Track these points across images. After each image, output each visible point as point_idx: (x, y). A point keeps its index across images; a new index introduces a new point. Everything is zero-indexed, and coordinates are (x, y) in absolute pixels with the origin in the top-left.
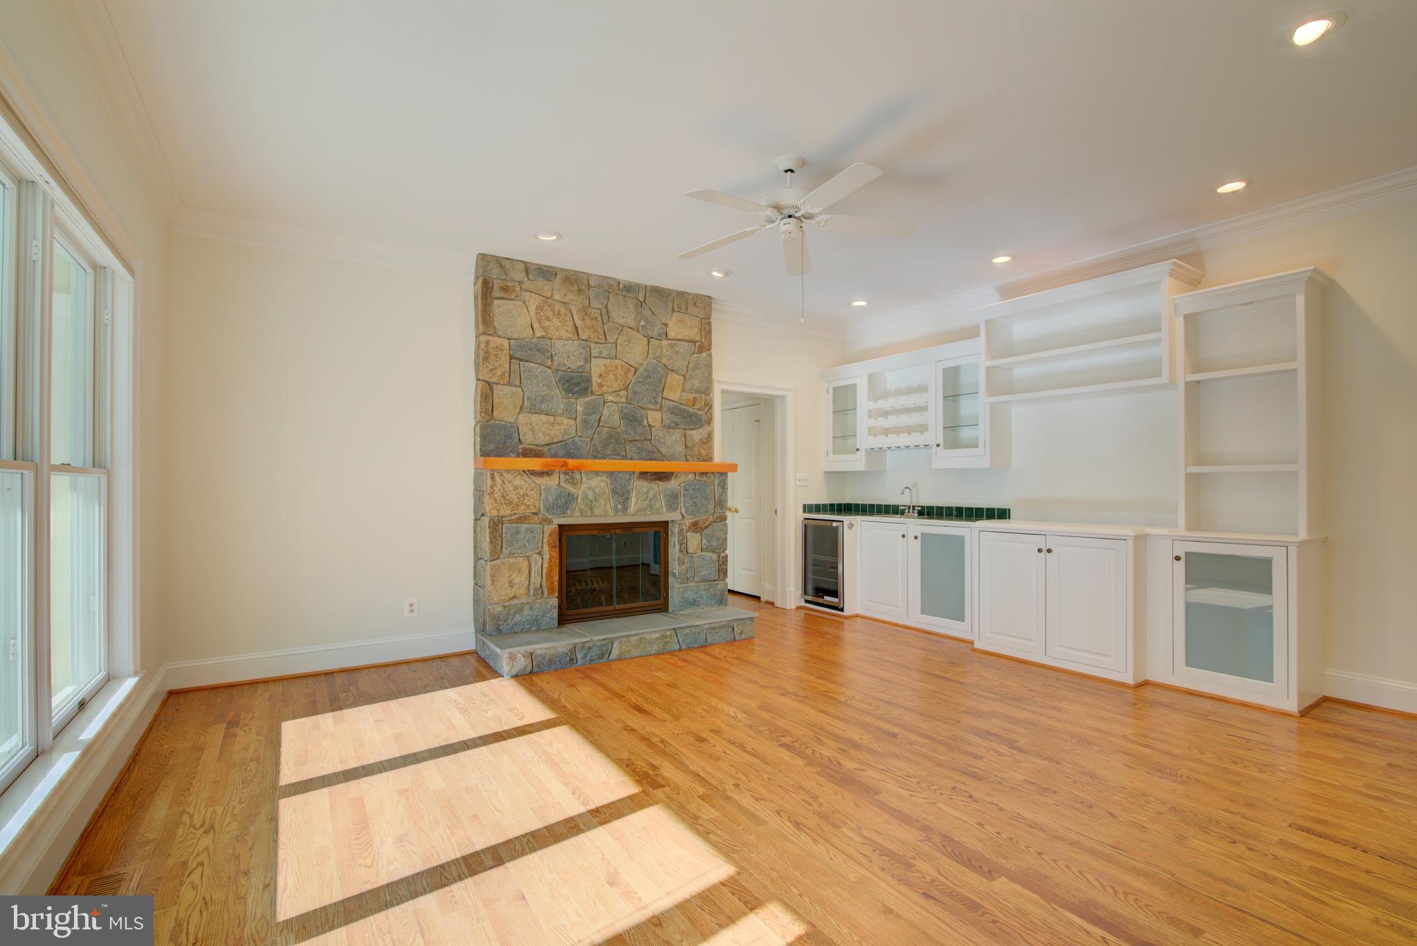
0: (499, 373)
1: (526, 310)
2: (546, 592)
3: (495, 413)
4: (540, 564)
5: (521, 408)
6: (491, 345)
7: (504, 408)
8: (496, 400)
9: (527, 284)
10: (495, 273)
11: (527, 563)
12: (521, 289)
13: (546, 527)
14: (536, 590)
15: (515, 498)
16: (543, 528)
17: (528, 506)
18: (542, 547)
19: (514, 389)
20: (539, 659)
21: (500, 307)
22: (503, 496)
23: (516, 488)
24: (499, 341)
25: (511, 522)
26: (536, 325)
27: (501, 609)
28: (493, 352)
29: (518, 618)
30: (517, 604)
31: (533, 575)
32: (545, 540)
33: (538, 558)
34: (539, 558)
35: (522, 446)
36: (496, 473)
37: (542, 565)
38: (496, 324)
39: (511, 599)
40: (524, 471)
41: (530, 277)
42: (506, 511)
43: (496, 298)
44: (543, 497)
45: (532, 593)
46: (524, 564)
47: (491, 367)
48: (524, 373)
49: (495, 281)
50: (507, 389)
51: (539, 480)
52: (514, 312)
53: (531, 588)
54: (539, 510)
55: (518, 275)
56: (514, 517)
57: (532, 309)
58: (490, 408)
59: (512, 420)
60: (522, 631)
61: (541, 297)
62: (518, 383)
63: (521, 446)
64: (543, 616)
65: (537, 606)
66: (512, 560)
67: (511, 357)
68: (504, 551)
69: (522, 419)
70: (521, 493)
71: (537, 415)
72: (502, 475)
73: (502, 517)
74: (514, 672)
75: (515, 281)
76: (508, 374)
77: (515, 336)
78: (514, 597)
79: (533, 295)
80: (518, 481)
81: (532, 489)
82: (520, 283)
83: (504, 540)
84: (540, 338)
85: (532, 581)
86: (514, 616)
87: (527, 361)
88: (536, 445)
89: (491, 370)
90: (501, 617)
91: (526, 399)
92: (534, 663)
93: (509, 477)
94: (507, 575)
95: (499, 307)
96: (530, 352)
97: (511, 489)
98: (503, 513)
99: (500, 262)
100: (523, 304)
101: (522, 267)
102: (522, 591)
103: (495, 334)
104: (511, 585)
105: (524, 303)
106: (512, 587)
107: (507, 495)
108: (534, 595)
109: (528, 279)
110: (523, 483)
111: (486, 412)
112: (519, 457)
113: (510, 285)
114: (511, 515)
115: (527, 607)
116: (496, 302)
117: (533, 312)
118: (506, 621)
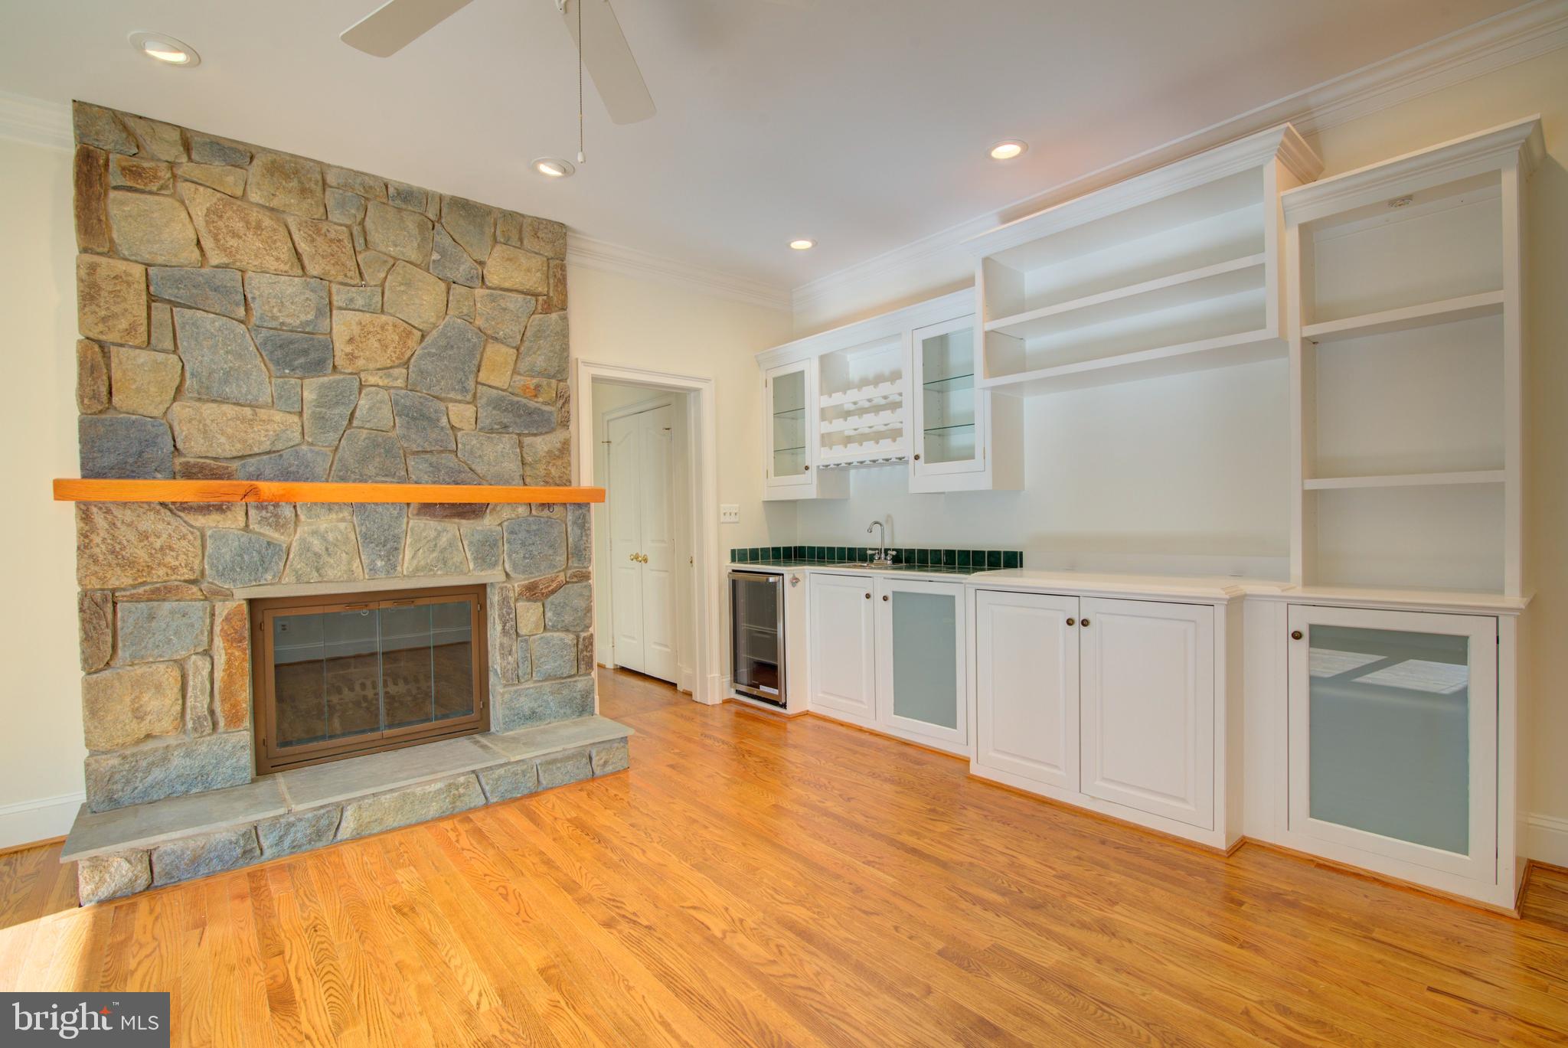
0: (123, 324)
1: (184, 215)
2: (222, 723)
3: (115, 399)
4: (206, 673)
5: (179, 390)
6: (102, 272)
7: (138, 390)
8: (116, 375)
9: (186, 168)
10: (109, 140)
11: (177, 673)
12: (174, 176)
13: (219, 606)
14: (198, 720)
15: (142, 555)
16: (213, 608)
17: (174, 569)
18: (211, 641)
19: (161, 357)
20: (167, 860)
21: (122, 203)
22: (113, 552)
23: (144, 536)
24: (121, 266)
25: (135, 599)
26: (208, 244)
27: (115, 761)
28: (106, 286)
29: (157, 774)
30: (156, 750)
31: (190, 692)
32: (217, 629)
33: (200, 663)
34: (204, 665)
35: (182, 460)
36: (94, 510)
37: (212, 672)
38: (115, 235)
39: (139, 742)
40: (163, 504)
41: (194, 156)
42: (119, 579)
43: (116, 188)
44: (209, 550)
45: (190, 725)
46: (169, 678)
47: (103, 313)
48: (183, 328)
49: (111, 156)
50: (144, 356)
51: (200, 521)
52: (155, 215)
53: (188, 717)
54: (203, 573)
55: (168, 150)
56: (141, 590)
57: (199, 212)
58: (104, 390)
59: (157, 412)
60: (168, 798)
61: (219, 195)
62: (168, 344)
63: (179, 460)
64: (216, 766)
65: (204, 748)
66: (139, 670)
67: (151, 299)
68: (120, 652)
69: (181, 411)
70: (158, 544)
71: (214, 405)
72: (108, 511)
73: (113, 591)
74: (104, 892)
75: (159, 160)
76: (143, 328)
77: (160, 260)
78: (148, 736)
79: (201, 189)
80: (148, 523)
81: (184, 537)
82: (172, 165)
83: (120, 633)
84: (217, 267)
85: (190, 702)
86: (148, 770)
87: (190, 308)
88: (215, 459)
89: (104, 320)
90: (117, 777)
91: (188, 375)
92: (156, 869)
93: (128, 515)
94: (128, 700)
95: (121, 207)
96: (194, 291)
97: (132, 536)
98: (113, 583)
99: (120, 120)
100: (177, 204)
101: (176, 136)
102: (167, 723)
103: (112, 252)
104: (139, 715)
105: (183, 202)
106: (141, 719)
107: (124, 548)
108: (195, 729)
109: (190, 159)
110: (160, 526)
111: (95, 396)
112: (174, 478)
113: (146, 165)
114: (134, 587)
115: (181, 752)
116: (112, 194)
117: (200, 222)
118: (128, 782)
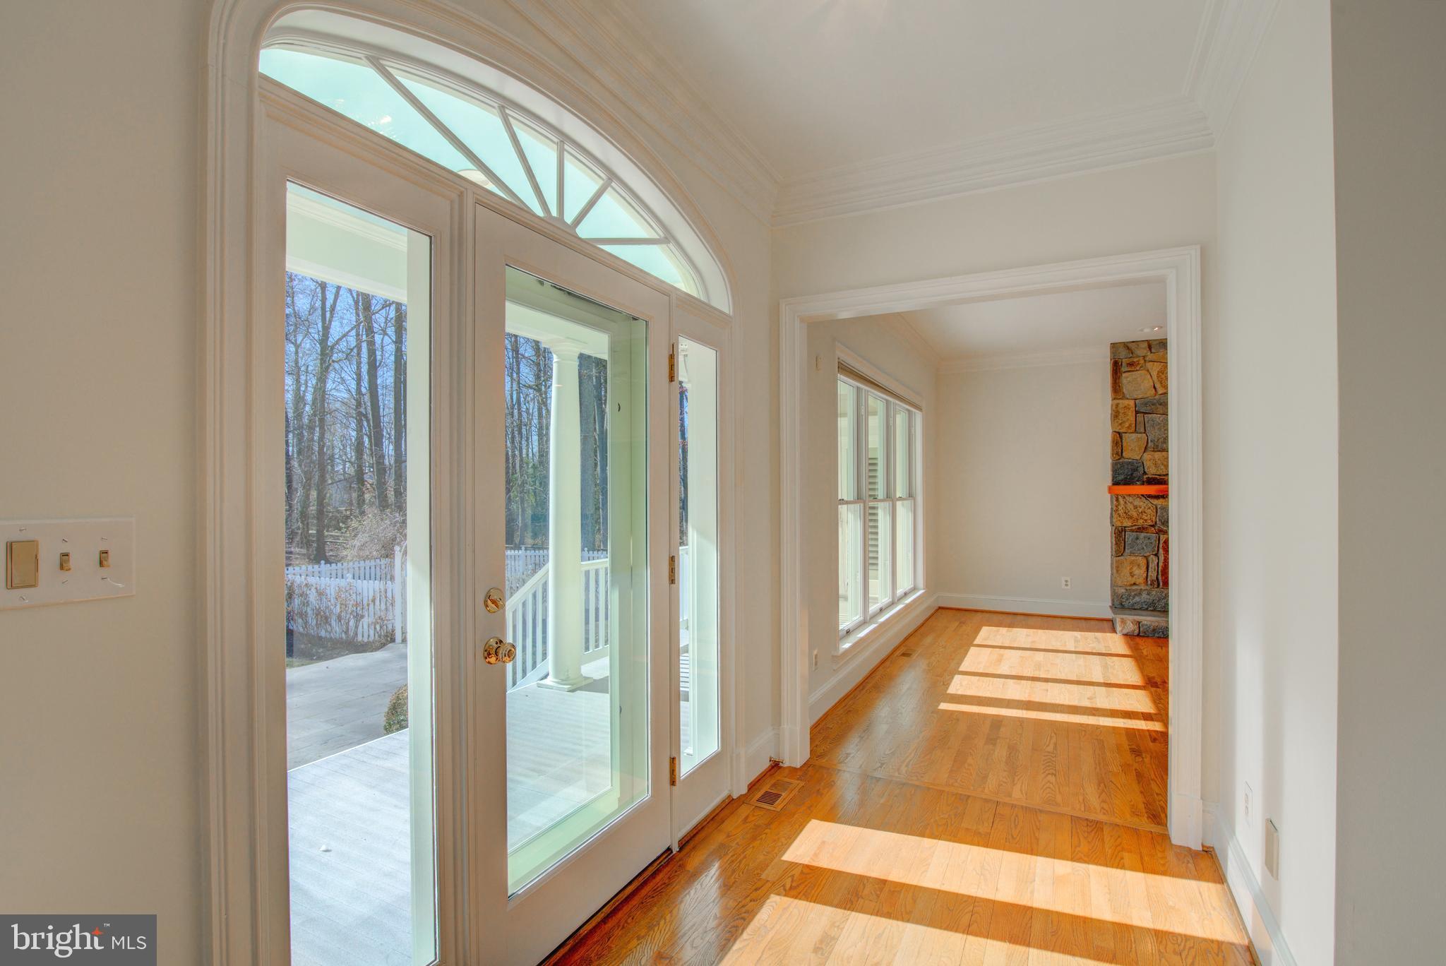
0: (1127, 425)
1: (1149, 376)
2: (1161, 584)
3: (1124, 454)
4: (1156, 563)
5: (1146, 448)
6: (1121, 406)
7: (1132, 450)
8: (1124, 444)
9: (1150, 356)
10: (1123, 353)
11: (1145, 561)
12: (1145, 361)
13: (1161, 536)
14: (1152, 581)
15: (1135, 514)
16: (1159, 537)
17: (1146, 520)
18: (1158, 550)
19: (1139, 435)
21: (1127, 377)
22: (1125, 513)
23: (1136, 507)
24: (1126, 402)
25: (1132, 531)
26: (1158, 386)
27: (1124, 591)
28: (1121, 411)
29: (1137, 599)
30: (1137, 590)
31: (1150, 570)
32: (1161, 546)
33: (1154, 559)
34: (1155, 559)
35: (1147, 476)
36: (1120, 497)
37: (1158, 563)
38: (1124, 390)
39: (1131, 585)
40: (1142, 495)
41: (1153, 350)
42: (1127, 523)
43: (1125, 372)
44: (1159, 514)
45: (1149, 582)
46: (1142, 562)
47: (1121, 422)
48: (1148, 422)
49: (1123, 360)
50: (1134, 436)
51: (1155, 502)
52: (1139, 379)
53: (1149, 579)
54: (1156, 523)
55: (1142, 351)
56: (1134, 528)
57: (1154, 374)
58: (1120, 450)
59: (1138, 458)
60: (1140, 609)
61: (1162, 364)
62: (1142, 430)
63: (1145, 477)
64: (1159, 601)
65: (1154, 593)
66: (1133, 558)
67: (1137, 412)
68: (1126, 550)
69: (1147, 456)
70: (1140, 511)
71: (1159, 453)
72: (1124, 498)
73: (1125, 527)
74: (1125, 631)
75: (1139, 357)
76: (1134, 425)
77: (1140, 396)
78: (1134, 584)
79: (1155, 363)
80: (1137, 502)
81: (1149, 508)
82: (1144, 357)
83: (1126, 543)
84: (1161, 394)
85: (1150, 574)
86: (1134, 597)
87: (1150, 414)
88: (1160, 475)
89: (1121, 424)
90: (1124, 596)
91: (1149, 441)
92: (1141, 629)
93: (1131, 499)
94: (1128, 568)
95: (1126, 379)
96: (1153, 407)
97: (1132, 507)
98: (1125, 524)
99: (1127, 346)
100: (1146, 372)
101: (1146, 345)
102: (1141, 580)
103: (1124, 397)
104: (1132, 575)
105: (1148, 371)
106: (1132, 576)
107: (1129, 512)
108: (1151, 584)
109: (1151, 353)
110: (1142, 503)
111: (1117, 454)
112: (1143, 484)
113: (1135, 360)
114: (1132, 526)
115: (1146, 592)
116: (1124, 375)
117: (1155, 377)
118: (1127, 599)
